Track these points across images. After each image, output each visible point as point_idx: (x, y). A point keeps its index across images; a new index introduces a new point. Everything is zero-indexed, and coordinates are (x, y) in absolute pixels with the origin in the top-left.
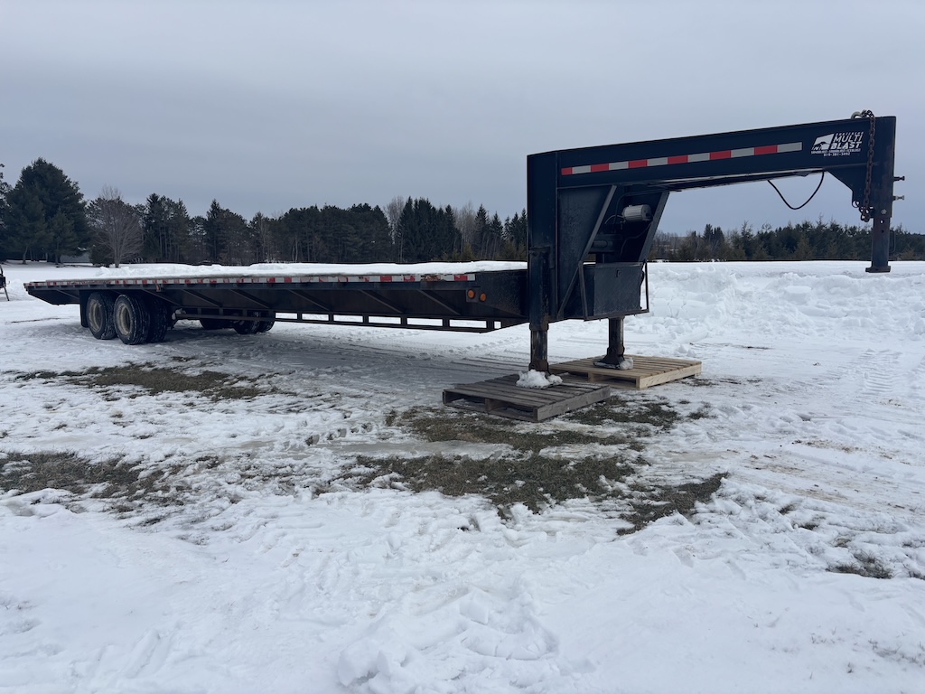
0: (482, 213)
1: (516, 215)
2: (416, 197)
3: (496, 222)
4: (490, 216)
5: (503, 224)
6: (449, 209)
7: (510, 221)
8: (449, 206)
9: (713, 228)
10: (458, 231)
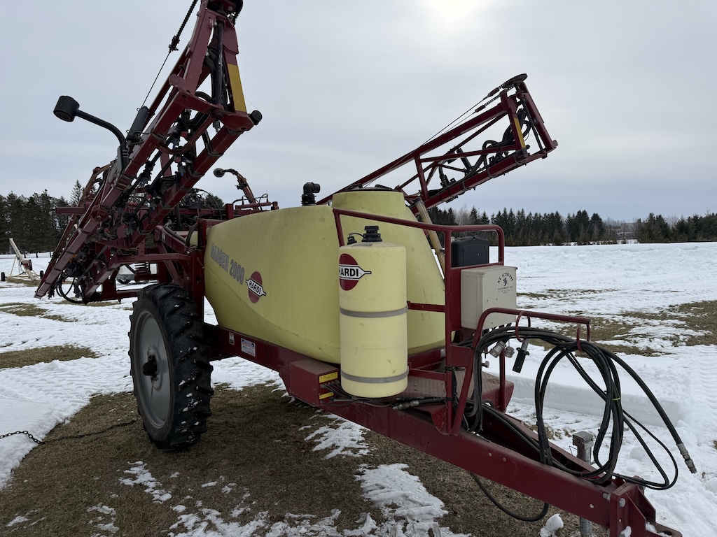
0: (474, 212)
1: (500, 212)
3: (485, 218)
4: (480, 213)
5: (490, 219)
6: (450, 210)
7: (495, 217)
9: (655, 216)
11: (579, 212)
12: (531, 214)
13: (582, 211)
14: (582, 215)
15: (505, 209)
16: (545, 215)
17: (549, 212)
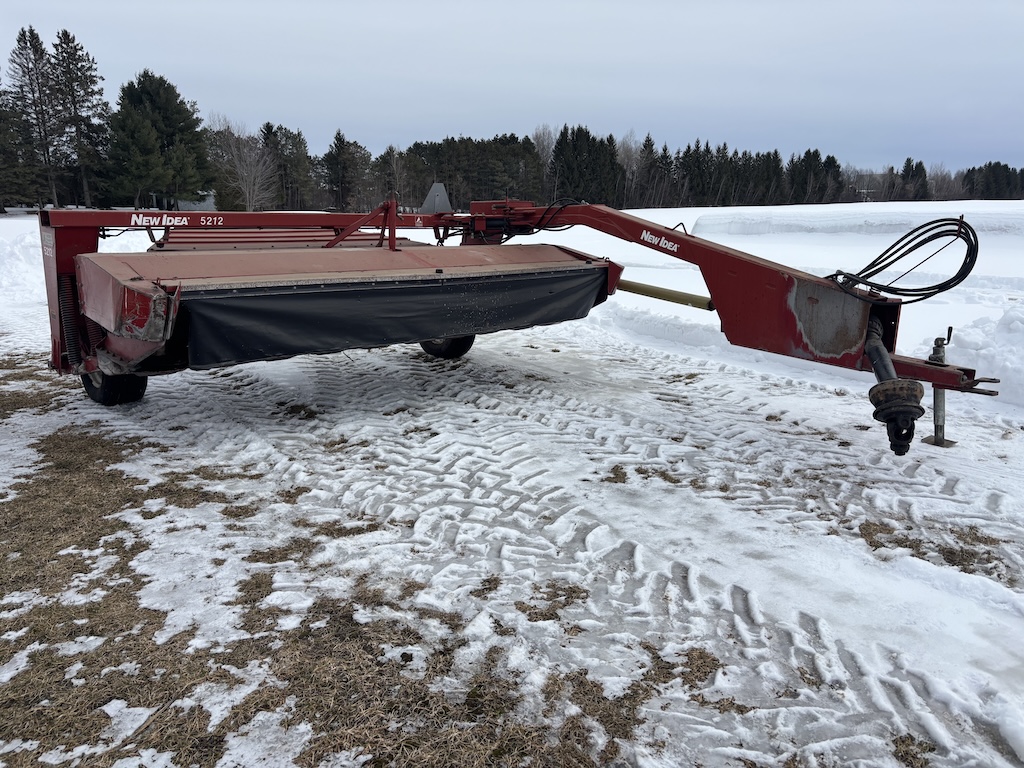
0: (649, 144)
1: (689, 147)
2: (573, 125)
3: (665, 156)
4: (658, 148)
5: (673, 158)
6: (611, 139)
7: (681, 155)
8: (611, 136)
9: (914, 163)
10: (621, 168)
11: (808, 153)
12: (736, 153)
13: (812, 151)
14: (812, 157)
15: (698, 142)
16: (758, 155)
17: (764, 151)
